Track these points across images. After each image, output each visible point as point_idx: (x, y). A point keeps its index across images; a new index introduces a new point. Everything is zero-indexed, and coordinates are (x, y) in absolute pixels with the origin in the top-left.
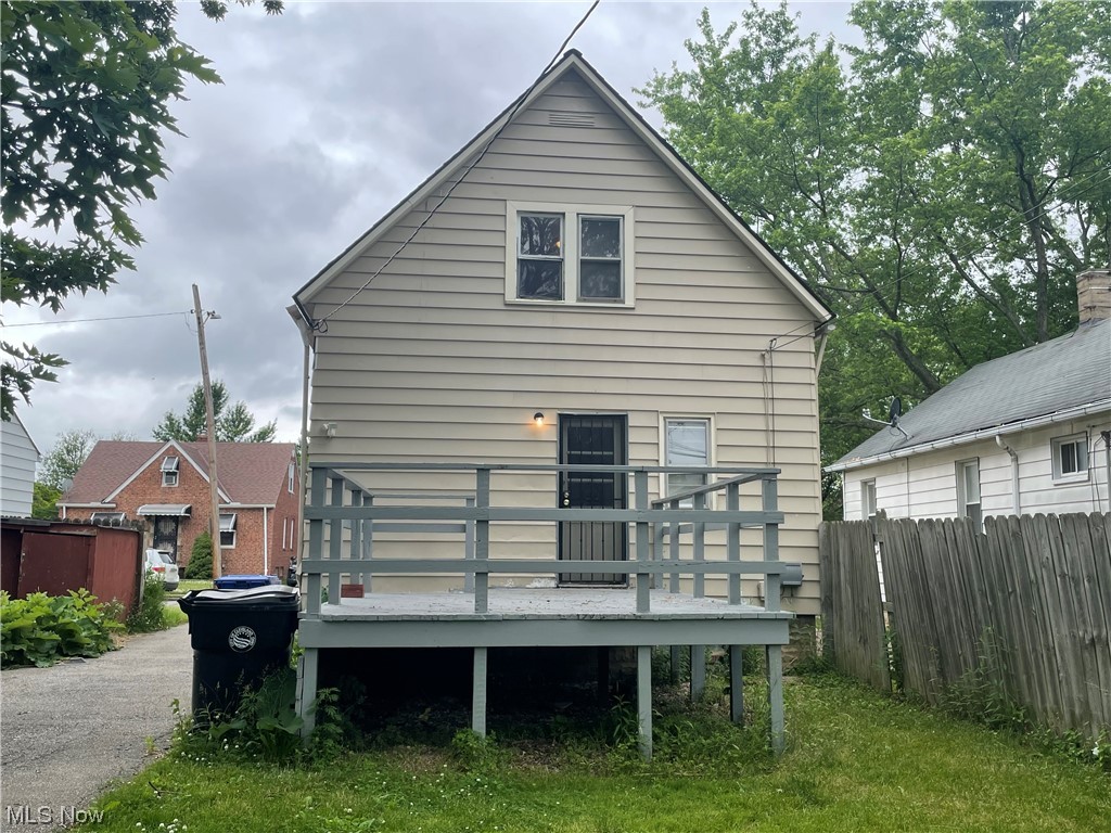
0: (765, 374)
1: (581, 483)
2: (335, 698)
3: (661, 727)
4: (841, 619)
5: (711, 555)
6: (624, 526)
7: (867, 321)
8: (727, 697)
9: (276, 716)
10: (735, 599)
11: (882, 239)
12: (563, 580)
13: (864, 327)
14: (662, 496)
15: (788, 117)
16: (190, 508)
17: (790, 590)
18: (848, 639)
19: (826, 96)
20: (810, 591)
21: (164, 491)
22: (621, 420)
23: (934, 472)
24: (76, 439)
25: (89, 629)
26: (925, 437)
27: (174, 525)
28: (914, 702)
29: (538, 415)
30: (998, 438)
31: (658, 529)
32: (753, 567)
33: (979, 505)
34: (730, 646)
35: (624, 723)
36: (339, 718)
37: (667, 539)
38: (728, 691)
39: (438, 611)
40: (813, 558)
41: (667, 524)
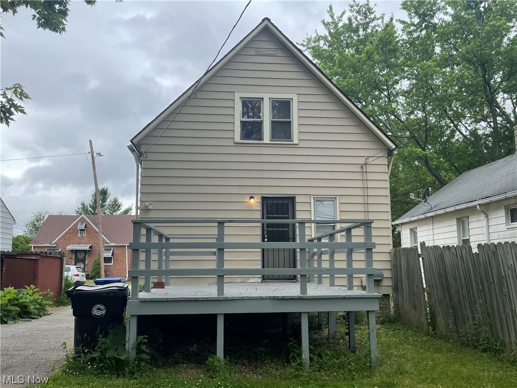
0: (363, 175)
1: (273, 231)
2: (146, 341)
3: (314, 354)
4: (403, 296)
5: (337, 265)
6: (294, 250)
7: (411, 151)
8: (347, 337)
9: (116, 350)
10: (350, 287)
11: (417, 113)
12: (265, 279)
13: (410, 154)
14: (313, 236)
15: (372, 53)
16: (92, 246)
17: (378, 282)
18: (407, 306)
19: (390, 43)
20: (387, 283)
21: (79, 238)
22: (292, 199)
23: (445, 224)
24: (40, 215)
25: (35, 305)
26: (441, 206)
27: (84, 254)
28: (441, 338)
29: (251, 197)
30: (478, 206)
31: (311, 253)
32: (360, 271)
33: (469, 239)
34: (348, 312)
35: (295, 352)
36: (148, 351)
37: (316, 258)
38: (347, 334)
39: (199, 295)
40: (388, 266)
41: (315, 250)
